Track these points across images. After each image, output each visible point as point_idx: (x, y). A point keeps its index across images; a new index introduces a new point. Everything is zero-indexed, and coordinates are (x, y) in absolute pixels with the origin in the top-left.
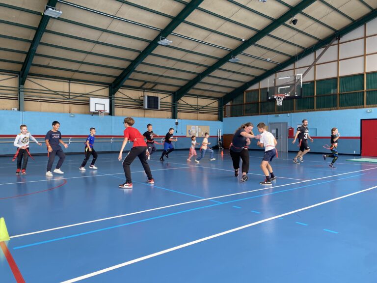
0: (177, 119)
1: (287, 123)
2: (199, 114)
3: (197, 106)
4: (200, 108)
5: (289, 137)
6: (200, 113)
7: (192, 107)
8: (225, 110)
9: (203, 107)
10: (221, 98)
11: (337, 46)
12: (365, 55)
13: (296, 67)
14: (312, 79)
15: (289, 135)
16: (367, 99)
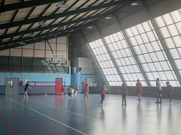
1: (19, 78)
5: (19, 86)
11: (45, 43)
12: (56, 51)
13: (23, 48)
14: (32, 56)
15: (20, 85)
16: (57, 69)
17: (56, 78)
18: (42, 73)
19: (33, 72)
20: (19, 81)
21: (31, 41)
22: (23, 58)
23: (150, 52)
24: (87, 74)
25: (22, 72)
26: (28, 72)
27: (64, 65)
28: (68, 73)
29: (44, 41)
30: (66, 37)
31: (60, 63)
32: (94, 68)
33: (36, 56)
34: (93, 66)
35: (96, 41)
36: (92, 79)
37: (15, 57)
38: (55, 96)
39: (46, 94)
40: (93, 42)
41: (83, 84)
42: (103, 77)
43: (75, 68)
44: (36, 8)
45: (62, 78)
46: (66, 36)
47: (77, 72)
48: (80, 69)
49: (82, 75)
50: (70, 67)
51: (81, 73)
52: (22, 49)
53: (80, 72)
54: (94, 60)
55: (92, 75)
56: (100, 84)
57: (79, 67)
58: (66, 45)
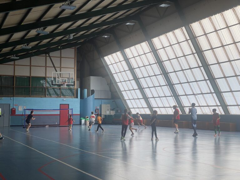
1: (10, 105)
5: (11, 115)
11: (45, 57)
12: (61, 68)
13: (16, 64)
14: (28, 75)
15: (11, 113)
16: (62, 92)
17: (60, 104)
18: (42, 97)
19: (30, 97)
20: (11, 108)
21: (27, 54)
22: (16, 77)
23: (185, 69)
24: (102, 99)
25: (14, 96)
26: (22, 96)
27: (72, 87)
28: (77, 97)
29: (44, 55)
30: (74, 49)
31: (66, 84)
32: (111, 91)
33: (33, 74)
34: (110, 88)
35: (114, 55)
36: (109, 105)
37: (4, 77)
38: (59, 128)
39: (47, 126)
40: (110, 56)
41: (97, 112)
42: (123, 102)
43: (86, 90)
44: (32, 11)
45: (69, 104)
46: (74, 47)
47: (88, 96)
48: (93, 92)
49: (95, 100)
50: (79, 89)
51: (94, 97)
52: (14, 65)
53: (92, 95)
54: (111, 80)
55: (109, 99)
56: (119, 111)
57: (92, 89)
58: (74, 59)
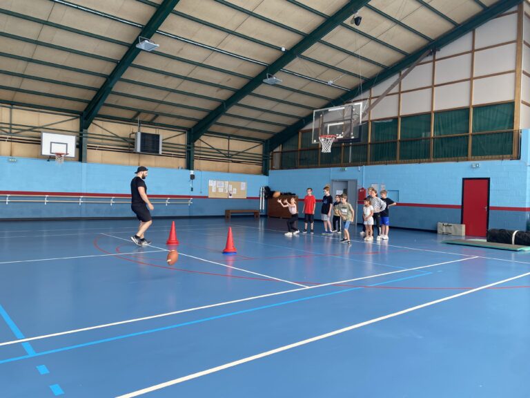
0: (193, 169)
1: (356, 181)
2: (231, 164)
3: (229, 151)
4: (233, 155)
6: (233, 162)
7: (221, 153)
8: (272, 159)
9: (238, 153)
10: (267, 140)
13: (372, 96)
14: (393, 114)
17: (464, 179)
18: (420, 162)
45: (488, 179)
52: (370, 98)
